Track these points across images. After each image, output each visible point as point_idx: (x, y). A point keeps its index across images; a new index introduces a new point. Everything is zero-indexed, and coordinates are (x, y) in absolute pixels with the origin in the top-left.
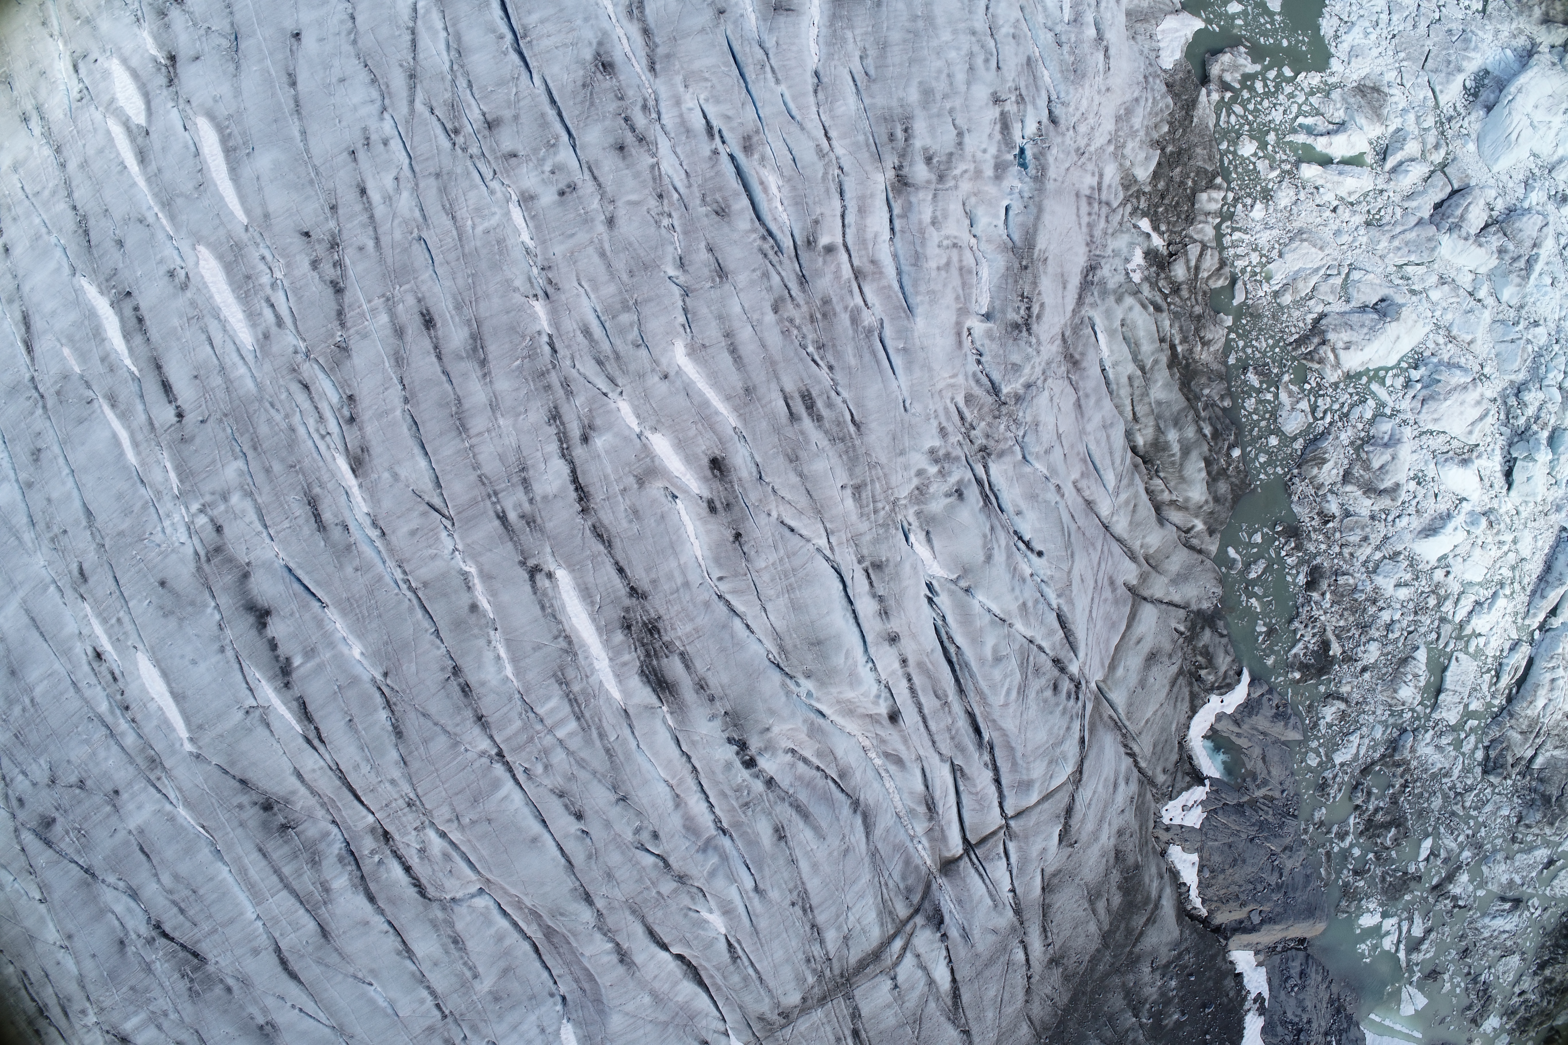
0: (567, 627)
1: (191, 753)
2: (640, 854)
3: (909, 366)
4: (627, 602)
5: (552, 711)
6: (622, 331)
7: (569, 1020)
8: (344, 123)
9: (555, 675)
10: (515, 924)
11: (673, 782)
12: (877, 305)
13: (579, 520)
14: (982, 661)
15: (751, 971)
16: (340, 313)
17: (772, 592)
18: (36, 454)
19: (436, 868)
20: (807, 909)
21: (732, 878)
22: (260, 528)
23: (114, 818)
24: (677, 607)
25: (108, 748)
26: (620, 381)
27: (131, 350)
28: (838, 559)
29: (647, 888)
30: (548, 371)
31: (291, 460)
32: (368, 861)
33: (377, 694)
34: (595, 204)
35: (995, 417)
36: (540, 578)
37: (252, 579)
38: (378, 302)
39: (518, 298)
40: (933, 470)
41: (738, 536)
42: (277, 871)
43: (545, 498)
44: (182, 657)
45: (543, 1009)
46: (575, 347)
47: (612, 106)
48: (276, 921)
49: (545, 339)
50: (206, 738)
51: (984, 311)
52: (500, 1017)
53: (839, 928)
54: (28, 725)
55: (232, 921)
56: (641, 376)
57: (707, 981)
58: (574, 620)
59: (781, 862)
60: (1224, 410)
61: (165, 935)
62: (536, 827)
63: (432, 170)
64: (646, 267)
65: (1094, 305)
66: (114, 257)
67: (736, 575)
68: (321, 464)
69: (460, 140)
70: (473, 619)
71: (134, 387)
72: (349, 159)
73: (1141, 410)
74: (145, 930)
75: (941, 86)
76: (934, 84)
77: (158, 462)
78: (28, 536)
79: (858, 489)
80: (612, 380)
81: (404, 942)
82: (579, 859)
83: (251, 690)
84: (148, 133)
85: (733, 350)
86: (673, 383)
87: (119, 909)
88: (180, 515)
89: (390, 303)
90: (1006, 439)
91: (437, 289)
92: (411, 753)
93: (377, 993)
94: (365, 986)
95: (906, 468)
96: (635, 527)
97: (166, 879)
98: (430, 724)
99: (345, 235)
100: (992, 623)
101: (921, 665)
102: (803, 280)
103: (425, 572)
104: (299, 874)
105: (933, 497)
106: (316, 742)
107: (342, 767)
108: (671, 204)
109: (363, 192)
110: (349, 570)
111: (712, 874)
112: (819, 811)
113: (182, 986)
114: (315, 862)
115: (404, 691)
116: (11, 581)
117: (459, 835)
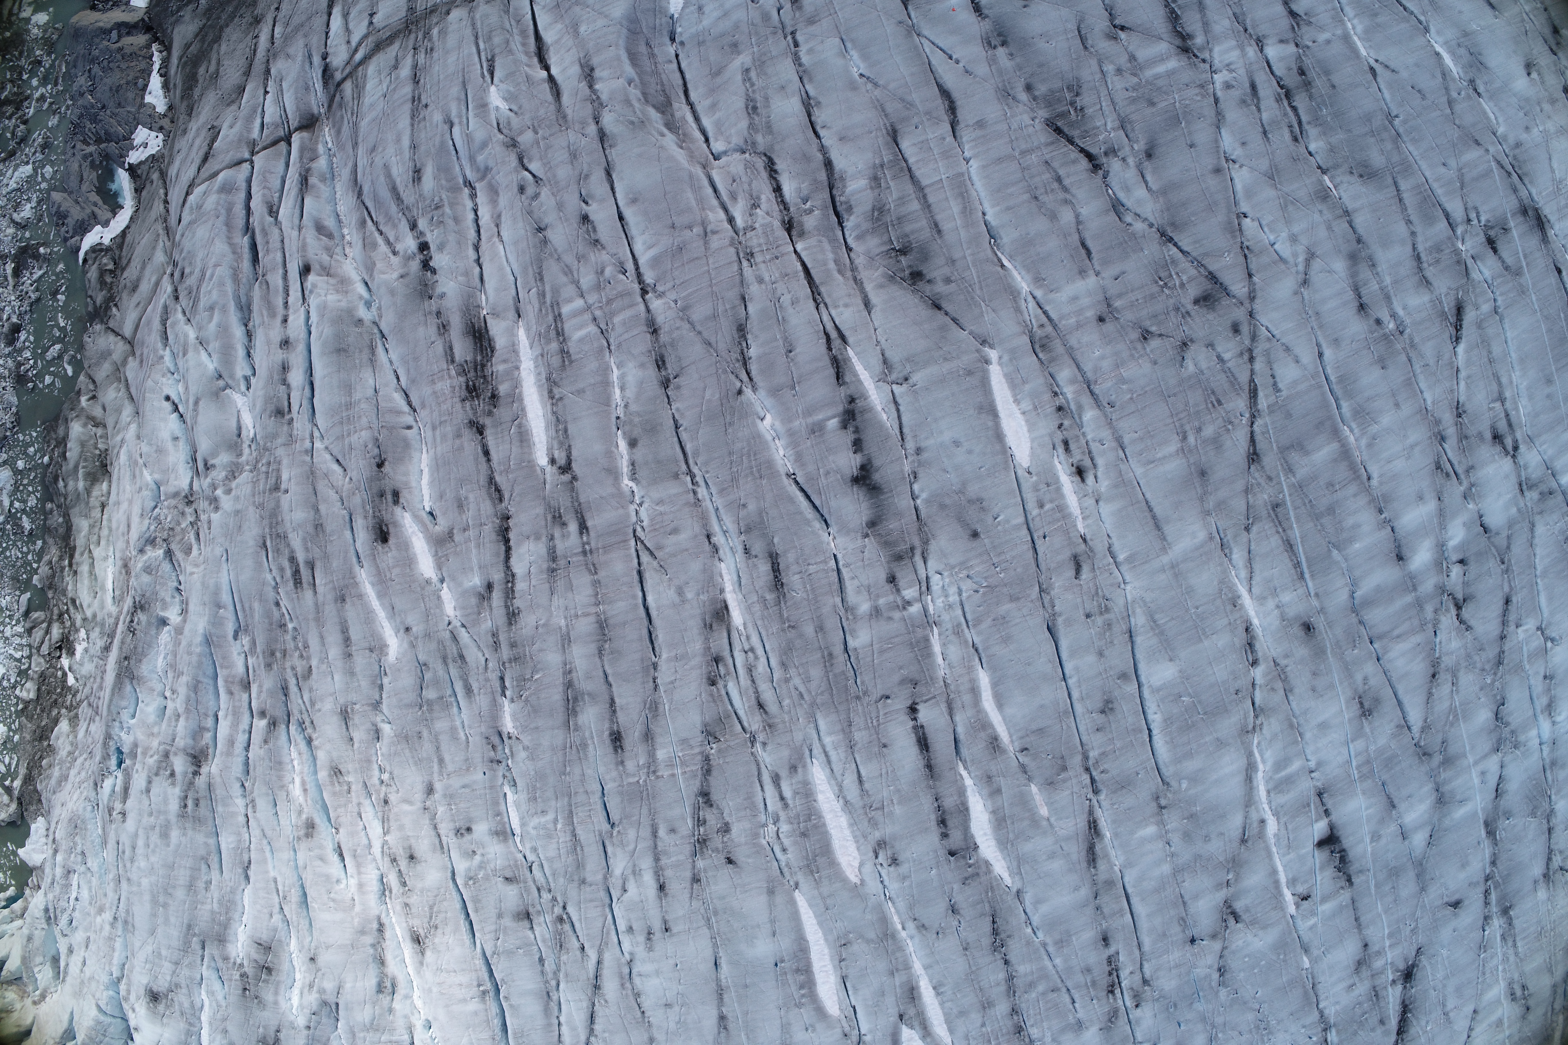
0: (549, 407)
1: (992, 347)
2: (539, 173)
3: (217, 592)
4: (487, 421)
5: (581, 327)
6: (436, 682)
7: (672, 17)
8: (672, 962)
9: (571, 362)
10: (697, 119)
11: (496, 239)
12: (235, 653)
13: (512, 510)
14: (224, 310)
15: (482, 46)
16: (707, 771)
17: (363, 406)
18: (1107, 708)
19: (746, 187)
20: (415, 100)
21: (469, 138)
22: (844, 571)
23: (1113, 291)
24: (444, 407)
25: (1096, 369)
26: (447, 635)
27: (962, 792)
28: (309, 426)
29: (545, 138)
30: (510, 661)
31: (792, 634)
32: (818, 203)
33: (754, 373)
34: (441, 810)
35: (172, 529)
36: (562, 461)
37: (865, 519)
38: (665, 772)
39: (526, 739)
40: (219, 492)
41: (380, 465)
42: (927, 206)
43: (538, 538)
44: (970, 452)
45: (693, 30)
46: (481, 678)
47: (414, 900)
48: (946, 155)
49: (508, 693)
50: (967, 359)
51: (167, 628)
52: (736, 26)
53: (397, 78)
54: (1198, 413)
55: (999, 160)
56: (428, 635)
57: (532, 40)
58: (540, 413)
59: (423, 148)
60: (52, 501)
61: (1090, 156)
62: (628, 213)
63: (588, 889)
64: (407, 738)
65: (110, 615)
66: (963, 897)
67: (391, 429)
68: (759, 623)
69: (558, 910)
70: (637, 431)
71: (964, 751)
72: (671, 924)
73: (96, 513)
74: (1115, 166)
75: (155, 838)
76: (159, 841)
77: (951, 666)
78: (1139, 620)
79: (276, 488)
80: (455, 638)
81: (809, 115)
82: (598, 175)
83: (896, 403)
84: (901, 1017)
85: (347, 641)
86: (402, 622)
87: (1141, 192)
88: (935, 605)
89: (651, 767)
90: (169, 508)
91: (601, 769)
92: (734, 308)
93: (857, 65)
94: (867, 74)
95: (237, 498)
96: (463, 492)
97: (1067, 216)
98: (706, 334)
99: (688, 849)
100: (208, 343)
101: (273, 315)
102: (285, 690)
103: (672, 489)
104: (902, 200)
105: (225, 467)
106: (834, 334)
107: (812, 304)
108: (378, 792)
109: (662, 888)
110: (752, 507)
111: (484, 145)
112: (385, 193)
113: (1086, 99)
114: (879, 211)
115: (725, 372)
116: (1176, 576)
117: (711, 216)
